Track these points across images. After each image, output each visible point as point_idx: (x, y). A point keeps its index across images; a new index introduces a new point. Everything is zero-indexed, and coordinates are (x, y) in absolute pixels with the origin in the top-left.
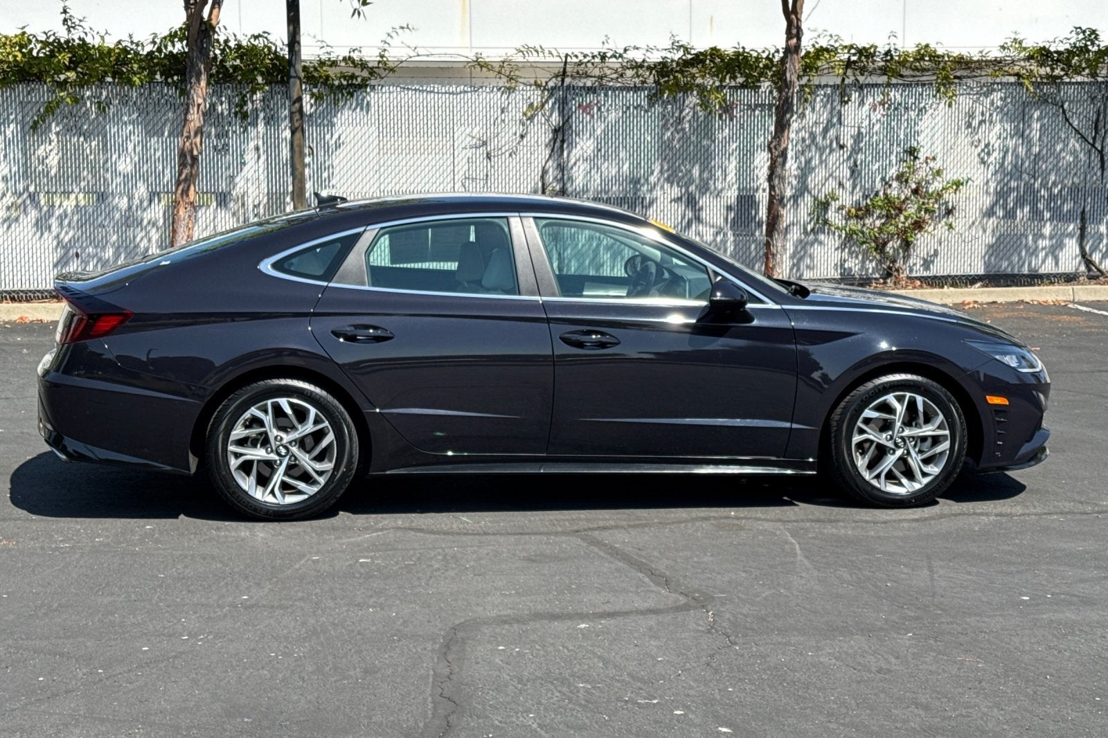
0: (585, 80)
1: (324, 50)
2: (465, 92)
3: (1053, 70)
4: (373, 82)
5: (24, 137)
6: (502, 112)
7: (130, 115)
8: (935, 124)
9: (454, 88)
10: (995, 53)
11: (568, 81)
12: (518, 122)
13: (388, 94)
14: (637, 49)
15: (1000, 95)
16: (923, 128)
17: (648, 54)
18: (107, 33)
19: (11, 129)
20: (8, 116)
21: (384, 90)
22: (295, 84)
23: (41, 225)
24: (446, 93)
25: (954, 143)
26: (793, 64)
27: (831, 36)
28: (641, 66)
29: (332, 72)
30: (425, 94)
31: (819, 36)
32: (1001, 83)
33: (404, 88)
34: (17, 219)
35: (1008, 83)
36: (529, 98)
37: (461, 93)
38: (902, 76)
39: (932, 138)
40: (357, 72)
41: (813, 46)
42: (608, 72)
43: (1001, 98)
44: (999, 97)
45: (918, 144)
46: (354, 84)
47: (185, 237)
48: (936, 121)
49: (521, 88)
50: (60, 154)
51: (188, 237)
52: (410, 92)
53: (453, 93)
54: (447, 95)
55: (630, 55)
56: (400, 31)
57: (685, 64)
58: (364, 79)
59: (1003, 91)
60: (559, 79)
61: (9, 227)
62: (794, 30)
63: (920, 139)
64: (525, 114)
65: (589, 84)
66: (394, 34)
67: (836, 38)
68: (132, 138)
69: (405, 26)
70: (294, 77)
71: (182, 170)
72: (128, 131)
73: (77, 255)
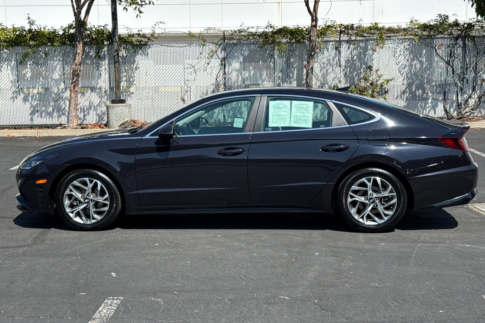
0: (233, 41)
1: (128, 31)
2: (186, 46)
3: (429, 32)
4: (149, 43)
5: (17, 67)
6: (200, 54)
7: (57, 58)
8: (380, 56)
9: (181, 45)
10: (404, 26)
11: (226, 41)
12: (207, 58)
13: (155, 48)
14: (253, 28)
15: (407, 43)
16: (374, 58)
17: (258, 30)
18: (46, 26)
19: (13, 64)
20: (12, 59)
21: (153, 46)
22: (115, 44)
23: (25, 99)
24: (178, 47)
25: (388, 64)
26: (314, 33)
27: (332, 21)
28: (255, 35)
29: (134, 40)
30: (170, 47)
31: (327, 21)
32: (408, 39)
33: (161, 45)
34: (16, 97)
35: (411, 39)
36: (211, 48)
37: (184, 46)
38: (365, 36)
39: (378, 62)
40: (143, 39)
41: (325, 25)
42: (242, 37)
43: (408, 45)
44: (407, 44)
45: (372, 64)
46: (142, 44)
47: (74, 104)
48: (380, 55)
49: (208, 44)
50: (31, 73)
51: (75, 104)
52: (164, 47)
53: (181, 47)
54: (178, 48)
55: (251, 30)
56: (159, 24)
57: (274, 33)
58: (145, 42)
59: (409, 42)
60: (223, 40)
61: (14, 100)
62: (314, 19)
63: (373, 62)
64: (209, 54)
65: (235, 42)
66: (157, 25)
67: (334, 22)
68: (58, 66)
69: (162, 22)
70: (115, 42)
71: (73, 78)
72: (56, 64)
73: (37, 111)
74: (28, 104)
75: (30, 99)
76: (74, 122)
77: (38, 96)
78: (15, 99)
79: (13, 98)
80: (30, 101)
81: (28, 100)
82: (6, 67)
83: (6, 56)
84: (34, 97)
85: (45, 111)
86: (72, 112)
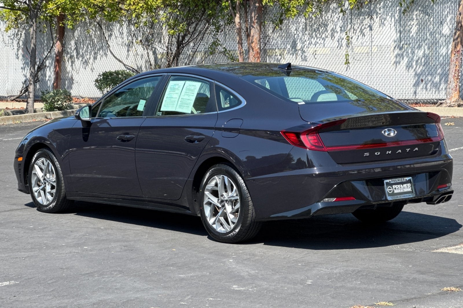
5: (402, 18)
23: (409, 65)
34: (399, 61)
50: (417, 26)
71: (455, 34)
72: (447, 12)
73: (422, 81)
74: (412, 72)
75: (414, 63)
76: (452, 97)
77: (423, 60)
78: (398, 65)
79: (396, 63)
80: (415, 67)
81: (412, 66)
82: (390, 19)
83: (390, 4)
84: (419, 61)
85: (430, 81)
86: (450, 82)
